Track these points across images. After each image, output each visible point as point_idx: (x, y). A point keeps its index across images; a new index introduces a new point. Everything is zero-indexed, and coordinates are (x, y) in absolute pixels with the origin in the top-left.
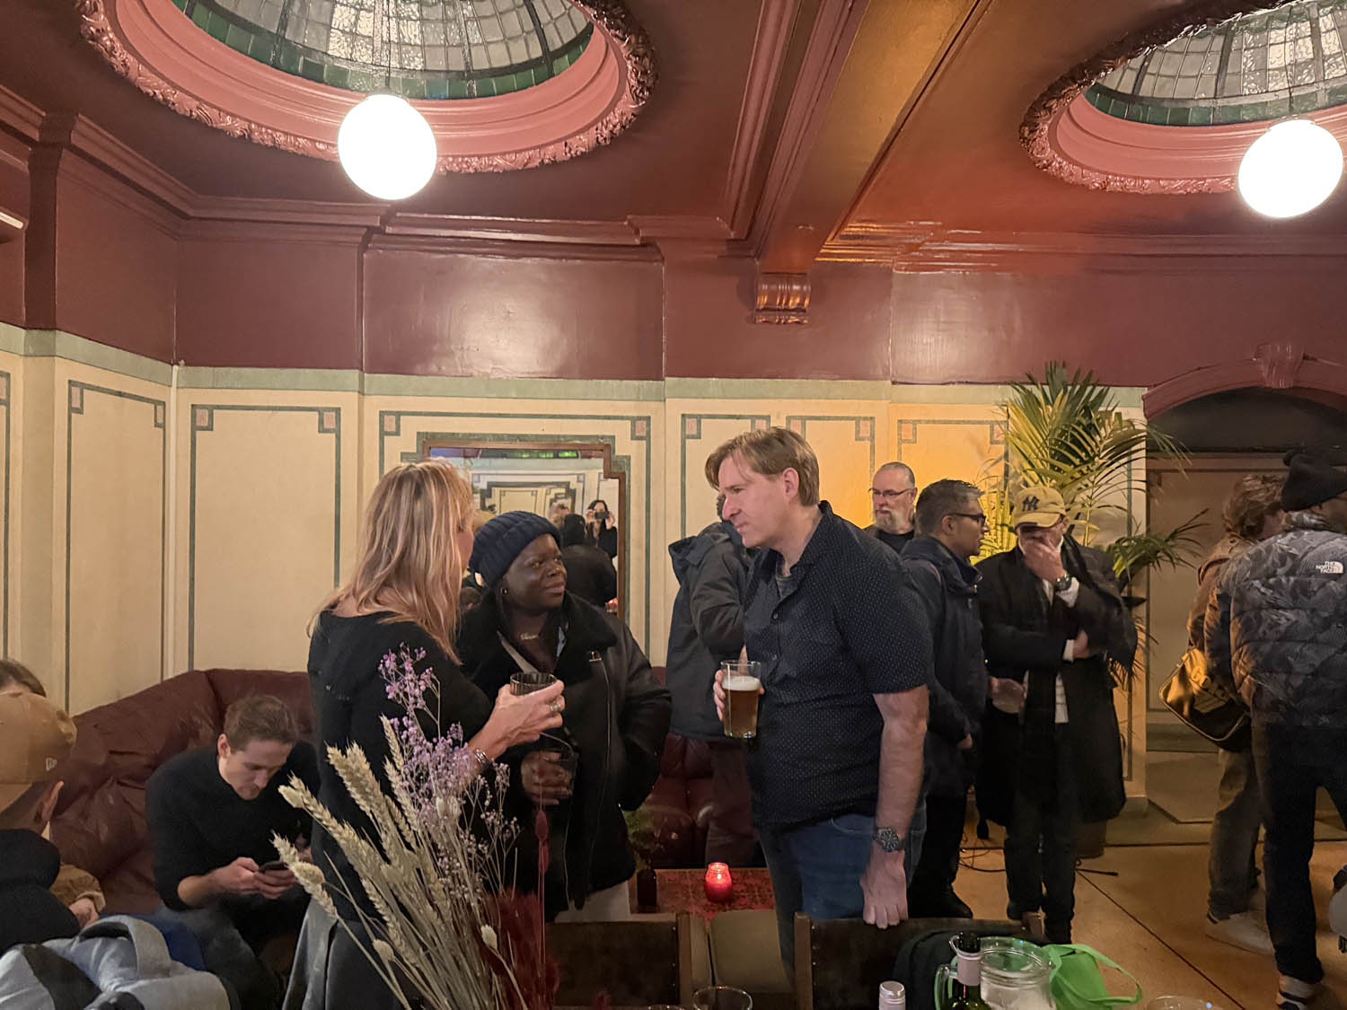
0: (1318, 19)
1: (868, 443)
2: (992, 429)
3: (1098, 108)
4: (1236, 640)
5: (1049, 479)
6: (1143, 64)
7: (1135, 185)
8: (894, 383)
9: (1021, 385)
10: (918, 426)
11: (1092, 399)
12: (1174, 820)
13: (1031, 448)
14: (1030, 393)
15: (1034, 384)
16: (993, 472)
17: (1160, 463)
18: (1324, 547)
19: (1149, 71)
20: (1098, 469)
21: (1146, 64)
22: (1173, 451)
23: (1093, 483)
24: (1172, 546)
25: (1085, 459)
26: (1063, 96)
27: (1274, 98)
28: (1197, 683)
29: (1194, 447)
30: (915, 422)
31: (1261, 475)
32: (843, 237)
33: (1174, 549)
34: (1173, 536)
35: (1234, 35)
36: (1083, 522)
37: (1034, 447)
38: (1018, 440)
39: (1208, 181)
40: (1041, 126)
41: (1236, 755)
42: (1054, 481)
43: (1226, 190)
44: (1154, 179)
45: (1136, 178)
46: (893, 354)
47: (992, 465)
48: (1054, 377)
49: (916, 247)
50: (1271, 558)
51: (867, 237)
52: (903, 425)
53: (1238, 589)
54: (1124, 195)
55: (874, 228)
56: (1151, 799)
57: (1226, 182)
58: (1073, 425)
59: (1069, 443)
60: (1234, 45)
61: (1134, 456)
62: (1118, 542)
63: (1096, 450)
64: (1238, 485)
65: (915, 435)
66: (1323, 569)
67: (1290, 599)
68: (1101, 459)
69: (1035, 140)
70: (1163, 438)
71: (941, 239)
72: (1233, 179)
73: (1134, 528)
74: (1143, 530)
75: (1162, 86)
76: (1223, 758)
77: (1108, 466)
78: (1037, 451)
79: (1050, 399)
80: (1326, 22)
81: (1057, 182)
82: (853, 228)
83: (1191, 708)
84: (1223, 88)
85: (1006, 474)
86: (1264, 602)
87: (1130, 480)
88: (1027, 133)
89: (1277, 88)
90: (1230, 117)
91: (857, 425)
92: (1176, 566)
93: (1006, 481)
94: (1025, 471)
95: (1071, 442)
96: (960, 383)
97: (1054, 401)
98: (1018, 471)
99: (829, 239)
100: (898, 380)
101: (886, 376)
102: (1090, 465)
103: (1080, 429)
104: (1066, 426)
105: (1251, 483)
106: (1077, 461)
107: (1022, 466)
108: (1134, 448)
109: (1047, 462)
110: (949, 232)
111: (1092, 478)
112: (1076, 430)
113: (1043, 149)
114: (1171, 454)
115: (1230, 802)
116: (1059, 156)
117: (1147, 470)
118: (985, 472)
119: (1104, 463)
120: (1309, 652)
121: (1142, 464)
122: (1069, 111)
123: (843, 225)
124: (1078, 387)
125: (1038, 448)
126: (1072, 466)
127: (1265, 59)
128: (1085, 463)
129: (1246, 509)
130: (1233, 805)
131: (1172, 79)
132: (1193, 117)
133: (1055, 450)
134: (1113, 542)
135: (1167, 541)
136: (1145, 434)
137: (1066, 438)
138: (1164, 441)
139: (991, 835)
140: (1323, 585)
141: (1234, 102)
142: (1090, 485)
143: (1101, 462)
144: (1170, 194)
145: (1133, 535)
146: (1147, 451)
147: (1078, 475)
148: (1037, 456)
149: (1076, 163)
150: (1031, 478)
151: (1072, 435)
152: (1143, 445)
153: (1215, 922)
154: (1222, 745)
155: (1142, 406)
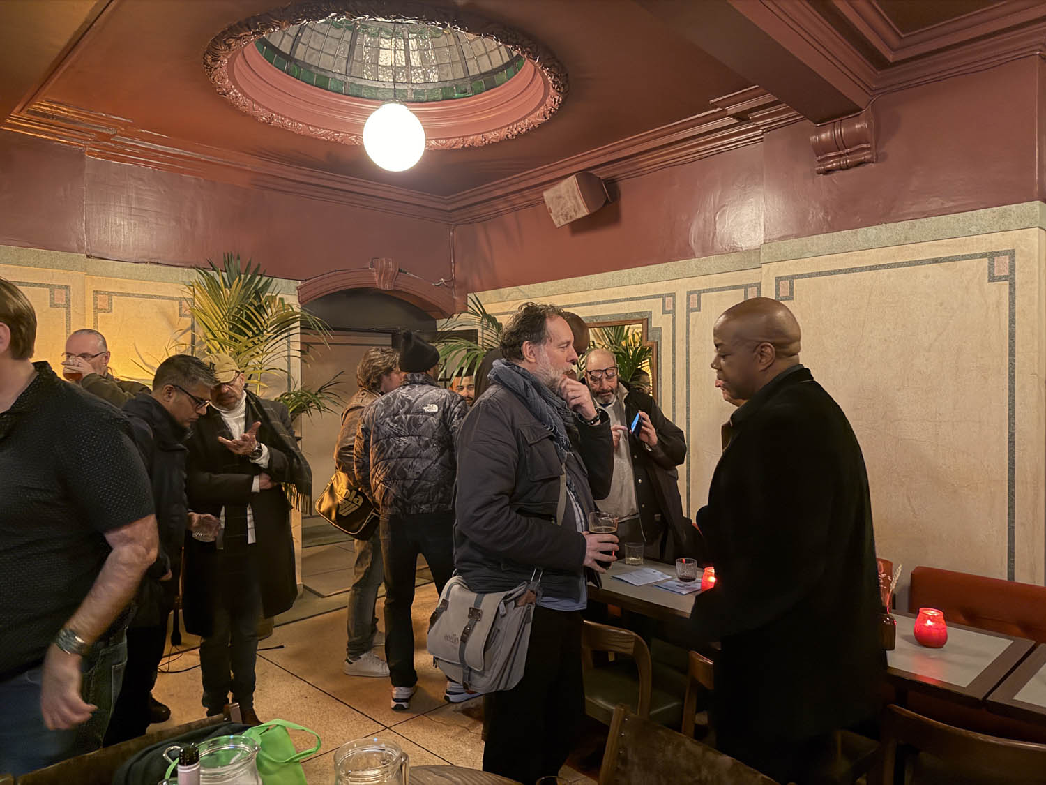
0: (408, 40)
1: (64, 310)
2: (180, 305)
3: (264, 57)
4: (374, 460)
5: (228, 347)
6: (297, 35)
7: (292, 125)
8: (88, 256)
9: (204, 269)
10: (114, 298)
11: (260, 286)
12: (321, 596)
13: (214, 322)
14: (212, 278)
15: (214, 270)
16: (182, 340)
17: (311, 337)
18: (427, 395)
19: (302, 40)
20: (266, 341)
21: (300, 35)
22: (320, 329)
23: (262, 351)
24: (320, 398)
25: (257, 332)
26: (240, 38)
27: (383, 86)
28: (341, 495)
29: (336, 328)
30: (110, 294)
31: (380, 348)
32: (30, 112)
33: (321, 400)
34: (320, 391)
35: (358, 34)
36: (255, 381)
37: (216, 321)
38: (203, 315)
39: (342, 134)
40: (221, 58)
41: (366, 542)
42: (232, 349)
43: (353, 144)
44: (306, 124)
45: (292, 120)
46: (87, 230)
47: (181, 335)
48: (230, 265)
49: (108, 137)
50: (396, 403)
51: (57, 118)
52: (99, 296)
53: (376, 425)
54: (282, 130)
55: (64, 111)
56: (306, 584)
57: (353, 138)
58: (247, 305)
59: (244, 320)
60: (358, 41)
61: (292, 332)
62: (282, 396)
63: (265, 326)
64: (367, 354)
65: (110, 305)
66: (426, 409)
67: (407, 429)
68: (268, 333)
69: (216, 68)
70: (313, 319)
71: (132, 136)
72: (359, 136)
73: (293, 385)
74: (299, 387)
75: (310, 56)
76: (357, 546)
77: (274, 338)
78: (218, 324)
79: (228, 284)
80: (413, 44)
81: (232, 107)
82: (42, 106)
83: (337, 514)
84: (351, 69)
85: (193, 342)
86: (392, 433)
87: (289, 350)
88: (210, 61)
89: (384, 80)
90: (355, 92)
91: (51, 292)
92: (323, 412)
93: (193, 348)
94: (208, 341)
95: (245, 319)
96: (151, 263)
97: (231, 287)
98: (204, 340)
99: (15, 111)
100: (93, 255)
101: (80, 249)
102: (260, 338)
103: (252, 308)
104: (241, 306)
105: (374, 353)
106: (250, 334)
107: (205, 336)
108: (291, 326)
109: (226, 333)
110: (139, 131)
111: (262, 348)
112: (249, 309)
113: (223, 78)
114: (319, 332)
115: (361, 576)
116: (235, 88)
117: (301, 343)
118: (175, 340)
119: (271, 336)
120: (417, 464)
121: (297, 338)
122: (243, 53)
123: (32, 100)
124: (249, 276)
125: (220, 323)
126: (246, 337)
127: (377, 57)
128: (256, 335)
129: (371, 372)
130: (363, 578)
131: (317, 52)
132: (331, 85)
133: (232, 324)
134: (278, 396)
135: (316, 394)
136: (299, 315)
137: (242, 316)
138: (315, 321)
139: (183, 640)
140: (427, 419)
141: (358, 82)
142: (261, 352)
143: (269, 335)
144: (316, 139)
145: (292, 391)
146: (301, 328)
147: (251, 345)
148: (219, 329)
149: (248, 97)
150: (213, 346)
151: (246, 313)
152: (298, 324)
153: (351, 663)
154: (356, 537)
155: (297, 294)
